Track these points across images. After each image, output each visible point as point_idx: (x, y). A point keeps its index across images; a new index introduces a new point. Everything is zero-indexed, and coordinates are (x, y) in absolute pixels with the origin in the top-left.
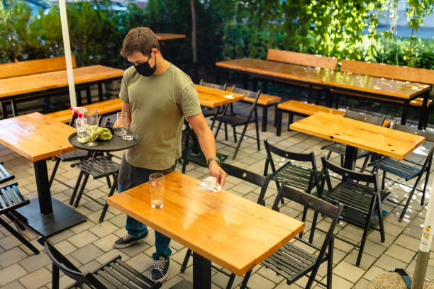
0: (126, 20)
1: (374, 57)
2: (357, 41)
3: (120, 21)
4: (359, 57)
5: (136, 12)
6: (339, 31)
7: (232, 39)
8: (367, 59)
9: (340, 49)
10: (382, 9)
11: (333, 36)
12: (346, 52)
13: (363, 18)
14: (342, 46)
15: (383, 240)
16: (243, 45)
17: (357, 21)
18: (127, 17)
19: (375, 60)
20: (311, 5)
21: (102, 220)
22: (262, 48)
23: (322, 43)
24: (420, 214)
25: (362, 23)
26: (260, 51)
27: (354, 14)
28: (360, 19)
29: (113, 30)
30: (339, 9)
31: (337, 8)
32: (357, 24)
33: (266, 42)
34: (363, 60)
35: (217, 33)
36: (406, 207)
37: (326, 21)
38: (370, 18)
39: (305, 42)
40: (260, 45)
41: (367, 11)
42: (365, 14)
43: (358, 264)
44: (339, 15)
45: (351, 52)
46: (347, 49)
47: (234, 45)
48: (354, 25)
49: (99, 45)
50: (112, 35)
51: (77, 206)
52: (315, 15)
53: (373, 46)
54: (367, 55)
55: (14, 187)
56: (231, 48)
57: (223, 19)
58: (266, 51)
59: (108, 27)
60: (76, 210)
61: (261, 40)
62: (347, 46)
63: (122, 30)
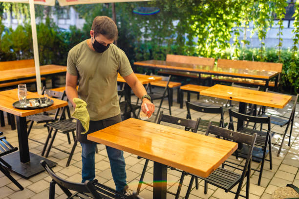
0: (69, 36)
1: (238, 57)
2: (226, 47)
3: (66, 37)
4: (228, 58)
5: (76, 31)
6: (214, 41)
7: (140, 50)
8: (233, 58)
9: (215, 53)
10: (242, 26)
11: (210, 45)
12: (219, 55)
13: (229, 32)
14: (216, 51)
15: (271, 168)
16: (149, 53)
17: (225, 34)
18: (70, 34)
19: (238, 59)
20: (195, 25)
21: (68, 164)
22: (162, 55)
23: (203, 49)
24: (289, 151)
25: (229, 35)
26: (160, 57)
27: (224, 30)
28: (228, 33)
29: (61, 43)
30: (213, 27)
31: (212, 26)
32: (226, 36)
33: (165, 50)
34: (230, 59)
35: (131, 46)
36: (281, 146)
37: (205, 35)
38: (234, 32)
39: (192, 49)
40: (160, 52)
41: (232, 28)
42: (230, 30)
43: (259, 184)
44: (214, 31)
45: (222, 54)
46: (220, 52)
47: (143, 53)
48: (224, 36)
49: (51, 53)
50: (60, 46)
51: (47, 156)
52: (198, 31)
53: (237, 50)
54: (233, 56)
55: (3, 140)
56: (141, 55)
57: (134, 37)
58: (165, 56)
59: (57, 40)
60: (48, 159)
61: (160, 50)
62: (220, 51)
63: (67, 43)
